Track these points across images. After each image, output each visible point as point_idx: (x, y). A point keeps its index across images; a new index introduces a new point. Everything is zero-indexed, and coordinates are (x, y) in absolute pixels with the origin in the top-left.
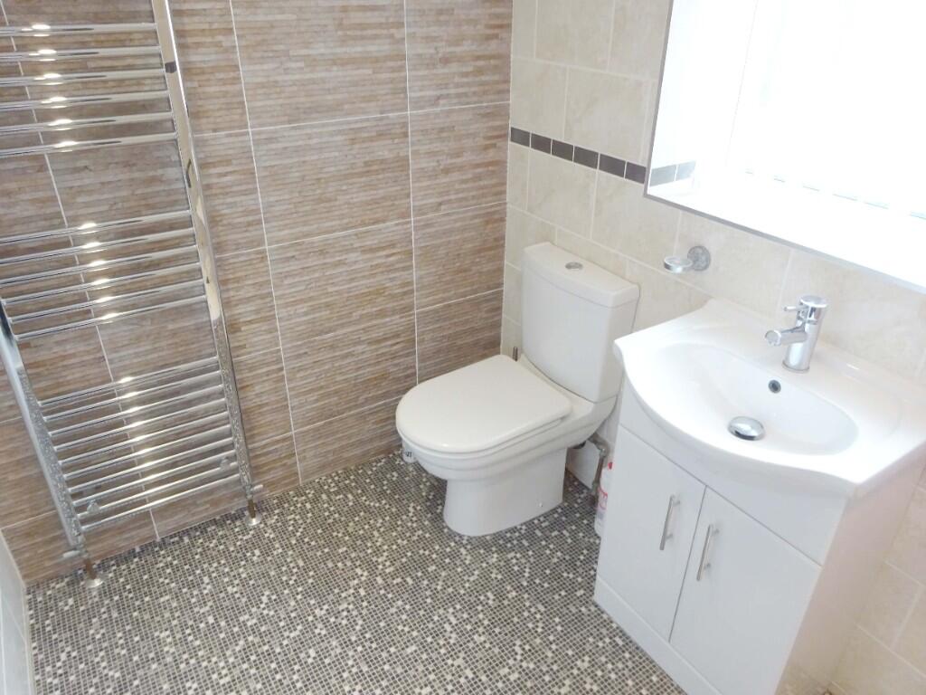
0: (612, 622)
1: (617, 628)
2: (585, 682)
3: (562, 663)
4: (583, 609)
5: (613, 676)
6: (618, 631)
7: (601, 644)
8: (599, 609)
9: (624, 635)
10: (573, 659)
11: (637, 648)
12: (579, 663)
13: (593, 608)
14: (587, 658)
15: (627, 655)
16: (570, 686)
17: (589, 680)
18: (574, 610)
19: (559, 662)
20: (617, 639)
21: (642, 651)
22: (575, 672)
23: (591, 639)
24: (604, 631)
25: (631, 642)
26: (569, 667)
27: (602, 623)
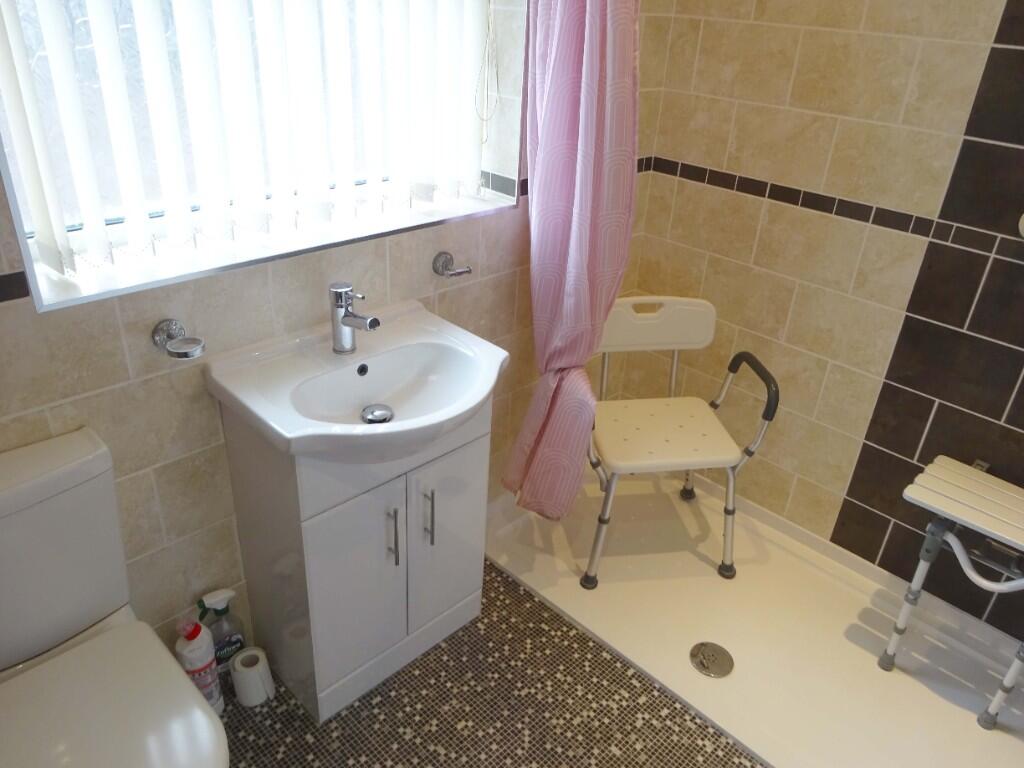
0: (352, 706)
1: (360, 701)
2: (430, 731)
3: (409, 753)
4: (335, 735)
5: (419, 706)
6: (364, 701)
7: (382, 717)
8: (335, 718)
9: (368, 695)
10: (403, 743)
11: (384, 684)
12: (407, 737)
13: (334, 725)
14: (401, 730)
15: (393, 694)
16: (436, 745)
17: (427, 728)
18: (336, 745)
19: (408, 757)
20: (374, 702)
21: (387, 680)
22: (418, 741)
23: (377, 726)
24: (364, 714)
25: (377, 690)
26: (413, 747)
27: (353, 716)
